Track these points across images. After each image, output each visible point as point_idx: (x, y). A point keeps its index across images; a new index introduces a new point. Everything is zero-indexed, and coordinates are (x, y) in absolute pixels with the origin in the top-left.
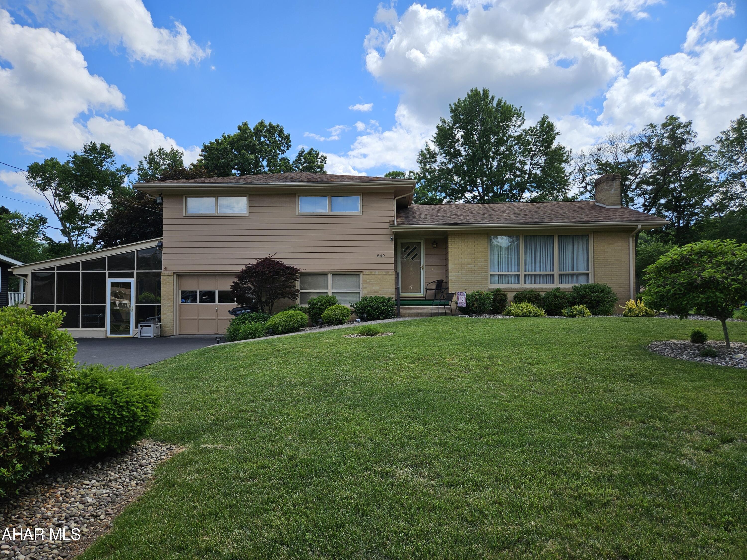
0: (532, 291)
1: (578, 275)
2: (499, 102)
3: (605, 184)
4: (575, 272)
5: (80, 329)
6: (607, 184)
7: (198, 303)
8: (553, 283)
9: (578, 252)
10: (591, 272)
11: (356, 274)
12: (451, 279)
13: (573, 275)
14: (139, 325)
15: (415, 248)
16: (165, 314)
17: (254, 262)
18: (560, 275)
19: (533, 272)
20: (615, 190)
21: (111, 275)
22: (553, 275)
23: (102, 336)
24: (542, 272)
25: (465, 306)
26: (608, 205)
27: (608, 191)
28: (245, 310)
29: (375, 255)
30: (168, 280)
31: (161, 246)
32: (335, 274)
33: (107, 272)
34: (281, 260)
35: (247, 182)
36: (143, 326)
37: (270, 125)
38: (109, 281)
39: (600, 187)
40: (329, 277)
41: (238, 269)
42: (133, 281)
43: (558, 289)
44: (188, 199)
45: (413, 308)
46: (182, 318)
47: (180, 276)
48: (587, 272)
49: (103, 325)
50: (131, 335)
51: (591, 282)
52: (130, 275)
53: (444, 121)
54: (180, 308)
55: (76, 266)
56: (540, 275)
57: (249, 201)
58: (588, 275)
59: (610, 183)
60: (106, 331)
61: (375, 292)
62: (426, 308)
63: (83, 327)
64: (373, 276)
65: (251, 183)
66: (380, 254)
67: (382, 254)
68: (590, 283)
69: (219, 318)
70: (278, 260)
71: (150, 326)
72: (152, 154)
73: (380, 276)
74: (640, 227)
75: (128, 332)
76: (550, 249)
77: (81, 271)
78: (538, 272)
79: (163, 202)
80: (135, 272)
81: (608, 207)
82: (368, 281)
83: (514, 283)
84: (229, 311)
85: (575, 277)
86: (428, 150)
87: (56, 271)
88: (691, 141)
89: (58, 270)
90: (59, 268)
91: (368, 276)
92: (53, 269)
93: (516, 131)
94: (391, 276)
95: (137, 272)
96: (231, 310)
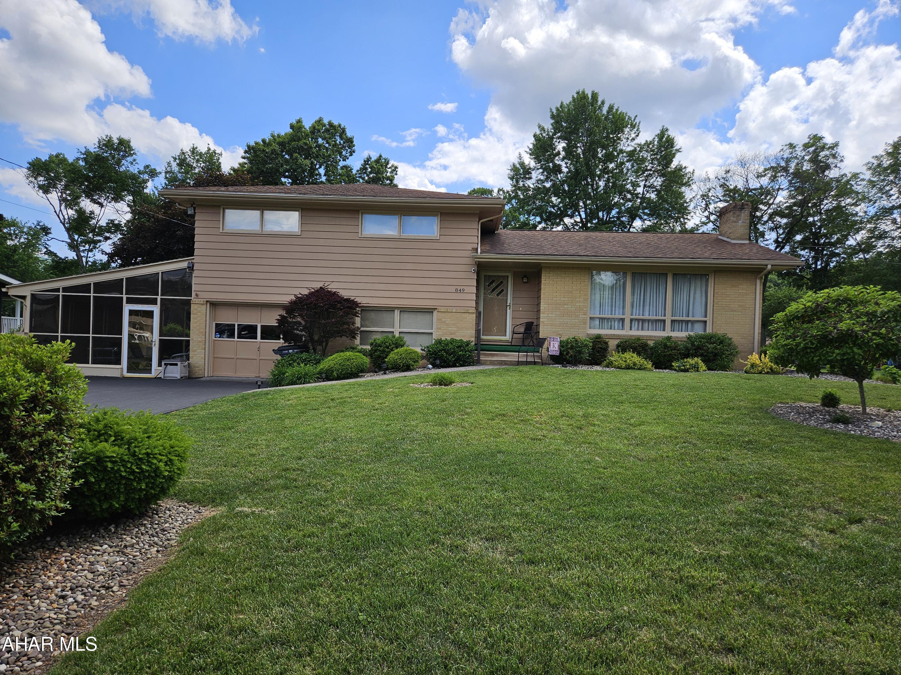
0: (638, 339)
1: (693, 322)
2: (611, 108)
3: (731, 213)
4: (690, 318)
5: (90, 365)
6: (734, 213)
7: (236, 339)
8: (664, 330)
9: (695, 294)
10: (709, 319)
11: (429, 311)
12: (543, 322)
13: (687, 322)
14: (163, 363)
15: (502, 282)
16: (195, 351)
17: (306, 292)
18: (673, 321)
19: (641, 317)
20: (743, 222)
21: (129, 301)
22: (664, 321)
23: (117, 374)
24: (651, 317)
25: (558, 354)
26: (734, 239)
27: (735, 222)
28: (293, 349)
29: (453, 289)
30: (199, 309)
31: (191, 268)
32: (404, 310)
33: (125, 297)
34: (338, 291)
35: (300, 194)
36: (168, 364)
37: (330, 124)
38: (127, 308)
39: (725, 217)
40: (397, 313)
41: (286, 299)
42: (156, 309)
43: (669, 338)
44: (227, 211)
45: (497, 355)
46: (215, 356)
47: (214, 305)
48: (704, 319)
49: (118, 361)
50: (153, 375)
51: (709, 330)
52: (154, 302)
53: (542, 129)
54: (214, 344)
55: (86, 288)
56: (649, 321)
57: (302, 217)
58: (705, 322)
59: (738, 213)
60: (122, 368)
61: (451, 334)
62: (509, 355)
63: (93, 363)
64: (450, 314)
65: (305, 194)
66: (459, 288)
67: (462, 288)
68: (707, 331)
69: (261, 358)
70: (334, 290)
71: (176, 365)
72: (183, 153)
73: (458, 315)
74: (769, 267)
75: (150, 371)
76: (662, 290)
77: (92, 295)
78: (646, 317)
79: (195, 213)
80: (159, 298)
81: (733, 242)
82: (443, 320)
83: (618, 329)
84: (273, 350)
85: (690, 325)
86: (522, 164)
87: (61, 294)
88: (836, 166)
89: (63, 292)
90: (65, 289)
91: (443, 315)
92: (58, 290)
93: (628, 145)
94: (471, 315)
95: (161, 299)
96: (276, 349)
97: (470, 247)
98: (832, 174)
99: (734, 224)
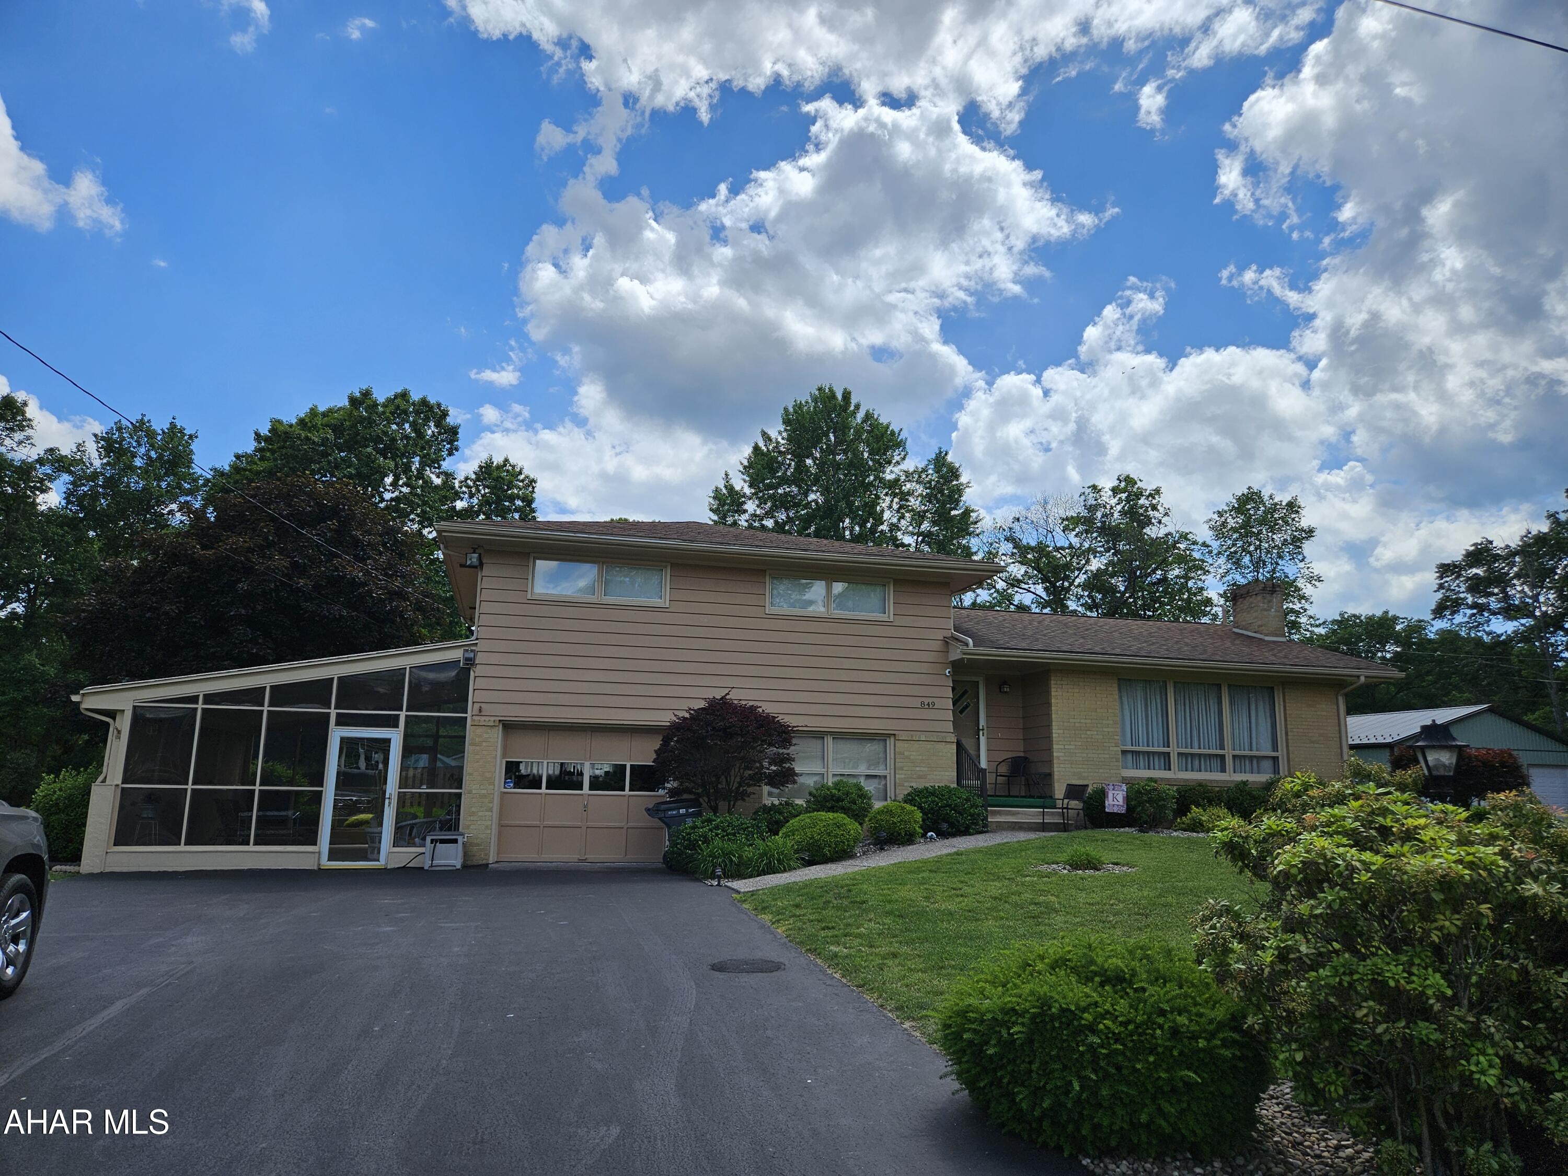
0: (1200, 784)
1: (1259, 759)
2: (868, 416)
4: (1254, 753)
5: (251, 848)
7: (543, 790)
8: (1223, 770)
9: (1257, 716)
10: (1281, 753)
11: (881, 737)
12: (1058, 758)
13: (1251, 758)
14: (428, 839)
15: (965, 692)
16: (473, 814)
18: (1234, 757)
19: (1189, 750)
20: (1276, 611)
21: (342, 721)
22: (1222, 757)
23: (308, 864)
24: (1202, 751)
25: (1123, 810)
26: (1266, 635)
27: (1265, 610)
28: (687, 808)
29: (917, 702)
30: (486, 736)
31: (470, 663)
32: (840, 736)
33: (333, 712)
34: (759, 704)
36: (436, 841)
37: (424, 402)
38: (336, 735)
39: (1244, 604)
40: (829, 740)
42: (396, 737)
43: (1245, 783)
44: (538, 562)
45: (999, 813)
46: (504, 822)
47: (509, 727)
48: (1274, 754)
49: (308, 839)
50: (381, 863)
51: (1282, 771)
52: (392, 722)
53: (767, 437)
54: (502, 800)
55: (255, 695)
56: (1200, 755)
58: (1275, 759)
59: (1268, 597)
60: (319, 853)
61: (920, 777)
62: (1018, 813)
63: (256, 844)
64: (916, 745)
66: (926, 701)
67: (930, 700)
68: (1280, 773)
69: (590, 824)
70: (751, 703)
71: (455, 841)
73: (929, 746)
74: (1362, 679)
75: (375, 856)
76: (1214, 708)
77: (266, 708)
78: (1196, 750)
79: (481, 564)
80: (403, 715)
81: (1267, 638)
82: (906, 753)
83: (1160, 769)
84: (648, 810)
85: (1255, 762)
86: (730, 488)
87: (200, 706)
88: (1160, 522)
89: (205, 703)
90: (209, 698)
91: (906, 745)
92: (194, 699)
93: (892, 472)
94: (948, 746)
95: (407, 716)
96: (651, 806)
97: (940, 635)
98: (1152, 532)
99: (1265, 613)
